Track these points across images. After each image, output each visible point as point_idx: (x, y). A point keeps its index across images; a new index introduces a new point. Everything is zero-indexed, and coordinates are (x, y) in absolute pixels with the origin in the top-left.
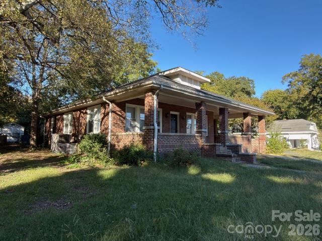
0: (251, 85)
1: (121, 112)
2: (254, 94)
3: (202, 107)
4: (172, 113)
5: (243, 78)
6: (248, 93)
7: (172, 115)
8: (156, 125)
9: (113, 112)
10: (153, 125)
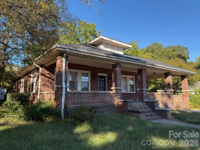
0: (186, 52)
1: (49, 75)
2: (189, 58)
3: (117, 69)
4: (99, 74)
5: (179, 47)
6: (184, 58)
7: (99, 76)
8: (64, 84)
9: (42, 74)
10: (62, 84)
